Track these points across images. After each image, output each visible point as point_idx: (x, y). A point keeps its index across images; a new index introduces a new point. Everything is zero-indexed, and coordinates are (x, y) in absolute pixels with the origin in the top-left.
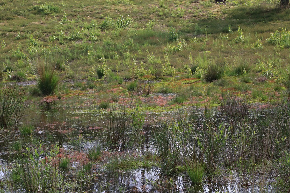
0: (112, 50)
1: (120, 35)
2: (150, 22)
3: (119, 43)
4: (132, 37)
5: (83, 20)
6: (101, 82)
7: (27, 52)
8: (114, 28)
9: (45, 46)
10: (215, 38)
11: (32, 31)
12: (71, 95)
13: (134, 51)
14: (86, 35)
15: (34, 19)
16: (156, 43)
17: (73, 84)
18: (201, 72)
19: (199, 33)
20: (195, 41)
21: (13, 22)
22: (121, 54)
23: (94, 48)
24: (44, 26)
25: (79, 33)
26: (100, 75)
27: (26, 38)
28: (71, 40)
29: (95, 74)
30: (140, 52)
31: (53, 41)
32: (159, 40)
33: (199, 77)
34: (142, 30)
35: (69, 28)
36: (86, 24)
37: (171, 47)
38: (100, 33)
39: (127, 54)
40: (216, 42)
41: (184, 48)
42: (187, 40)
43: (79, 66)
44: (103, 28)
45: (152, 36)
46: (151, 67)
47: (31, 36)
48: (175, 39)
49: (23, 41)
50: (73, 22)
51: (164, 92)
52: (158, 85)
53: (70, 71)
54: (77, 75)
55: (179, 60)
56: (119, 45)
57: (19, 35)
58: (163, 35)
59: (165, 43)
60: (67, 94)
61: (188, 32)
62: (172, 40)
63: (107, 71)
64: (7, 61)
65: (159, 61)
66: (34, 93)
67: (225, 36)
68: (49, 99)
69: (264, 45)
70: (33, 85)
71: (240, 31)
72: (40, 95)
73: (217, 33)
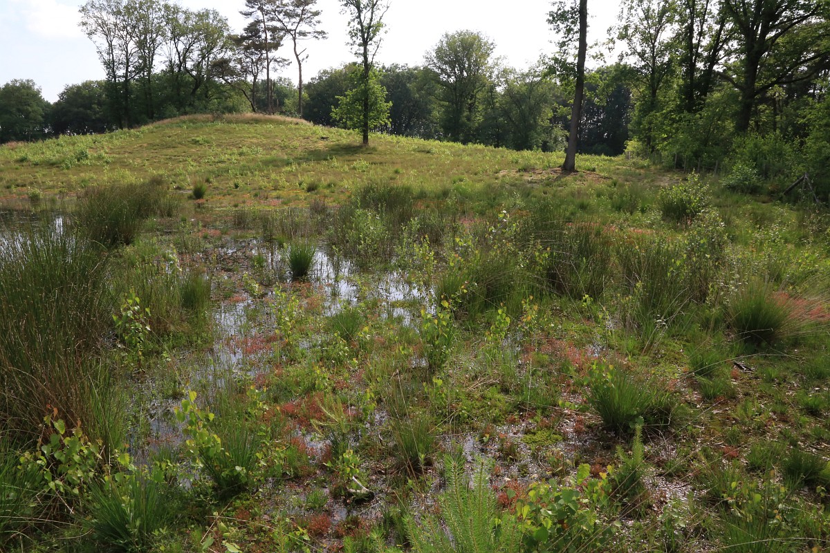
0: (246, 170)
1: (253, 160)
2: (275, 151)
3: (252, 165)
4: (261, 161)
5: (227, 149)
6: (237, 191)
7: (186, 171)
8: (249, 155)
9: (199, 166)
10: (319, 163)
11: (191, 156)
12: (215, 199)
13: (261, 170)
14: (228, 159)
15: (192, 148)
16: (277, 166)
17: (217, 192)
18: (305, 186)
19: (307, 160)
20: (304, 165)
21: (177, 149)
22: (252, 173)
23: (234, 169)
24: (199, 152)
25: (222, 158)
26: (237, 186)
27: (186, 161)
28: (217, 162)
29: (233, 186)
30: (265, 172)
31: (205, 163)
32: (279, 164)
33: (303, 189)
34: (269, 156)
35: (217, 154)
36: (229, 151)
37: (288, 169)
38: (239, 158)
39: (257, 173)
40: (318, 166)
41: (296, 169)
42: (299, 164)
43: (222, 180)
44: (241, 154)
45: (275, 161)
46: (272, 182)
47: (190, 160)
48: (291, 163)
49: (184, 163)
50: (220, 150)
51: (278, 198)
52: (274, 194)
53: (216, 184)
54: (221, 187)
55: (292, 177)
56: (251, 167)
57: (181, 159)
58: (282, 161)
59: (283, 166)
60: (212, 198)
61: (300, 159)
62: (288, 164)
63: (241, 184)
64: (173, 176)
65: (278, 178)
66: (190, 198)
67: (325, 163)
68: (200, 201)
69: (349, 169)
70: (190, 192)
71: (334, 160)
72: (194, 199)
73: (320, 160)
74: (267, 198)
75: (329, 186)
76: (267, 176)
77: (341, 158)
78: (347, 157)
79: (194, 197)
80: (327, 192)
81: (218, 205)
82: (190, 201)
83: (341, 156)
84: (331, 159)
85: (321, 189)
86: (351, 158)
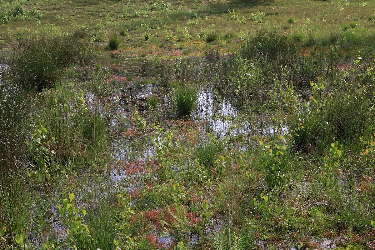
0: (156, 24)
1: (162, 14)
2: (182, 6)
3: (161, 19)
4: (169, 15)
5: (140, 5)
6: (146, 43)
7: (105, 25)
8: (159, 10)
9: (116, 21)
10: (220, 16)
11: (109, 12)
12: (127, 50)
13: (168, 24)
14: (141, 14)
15: (111, 4)
16: (183, 20)
17: (130, 44)
18: (205, 37)
19: (210, 13)
20: (207, 18)
21: (98, 6)
22: (161, 26)
23: (146, 23)
24: (116, 8)
25: (137, 13)
26: (147, 39)
27: (105, 16)
28: (132, 17)
29: (143, 38)
30: (172, 25)
31: (121, 18)
32: (185, 17)
33: (204, 40)
34: (176, 11)
35: (131, 9)
36: (142, 7)
37: (192, 22)
38: (150, 13)
39: (165, 26)
40: (219, 19)
41: (200, 22)
42: (202, 17)
43: (135, 33)
44: (152, 9)
45: (181, 15)
46: (177, 34)
47: (108, 15)
48: (195, 17)
49: (103, 18)
50: (134, 6)
51: (181, 48)
52: (178, 45)
53: (129, 37)
54: (133, 39)
55: (195, 30)
56: (160, 21)
57: (101, 15)
58: (188, 15)
59: (188, 19)
60: (125, 49)
61: (204, 13)
62: (193, 17)
63: (150, 37)
64: (94, 30)
65: (183, 31)
66: (106, 49)
67: (225, 15)
68: (114, 52)
69: (247, 21)
70: (106, 44)
71: (234, 12)
72: (109, 50)
73: (221, 13)
74: (171, 49)
75: (227, 37)
76: (174, 30)
77: (240, 10)
78: (246, 10)
79: (110, 48)
80: (224, 42)
81: (129, 55)
82: (106, 52)
83: (241, 8)
84: (231, 11)
85: (219, 40)
86: (250, 10)
